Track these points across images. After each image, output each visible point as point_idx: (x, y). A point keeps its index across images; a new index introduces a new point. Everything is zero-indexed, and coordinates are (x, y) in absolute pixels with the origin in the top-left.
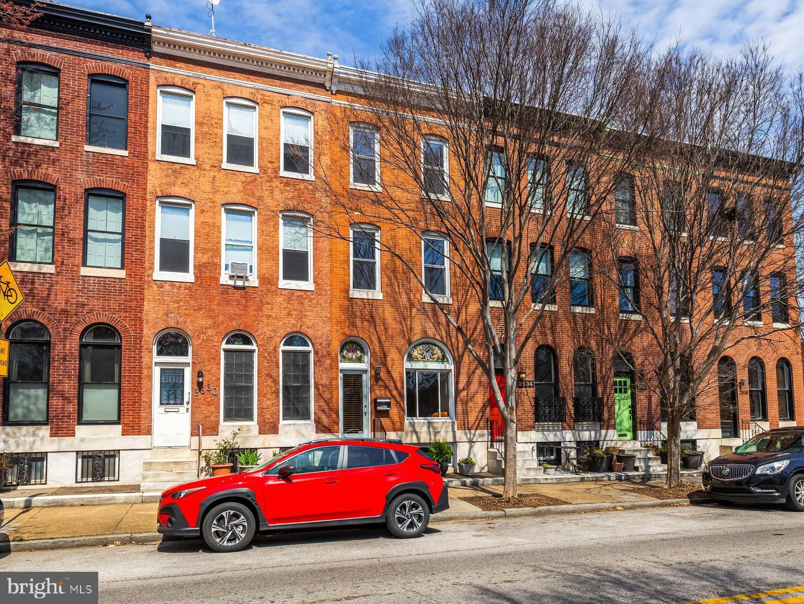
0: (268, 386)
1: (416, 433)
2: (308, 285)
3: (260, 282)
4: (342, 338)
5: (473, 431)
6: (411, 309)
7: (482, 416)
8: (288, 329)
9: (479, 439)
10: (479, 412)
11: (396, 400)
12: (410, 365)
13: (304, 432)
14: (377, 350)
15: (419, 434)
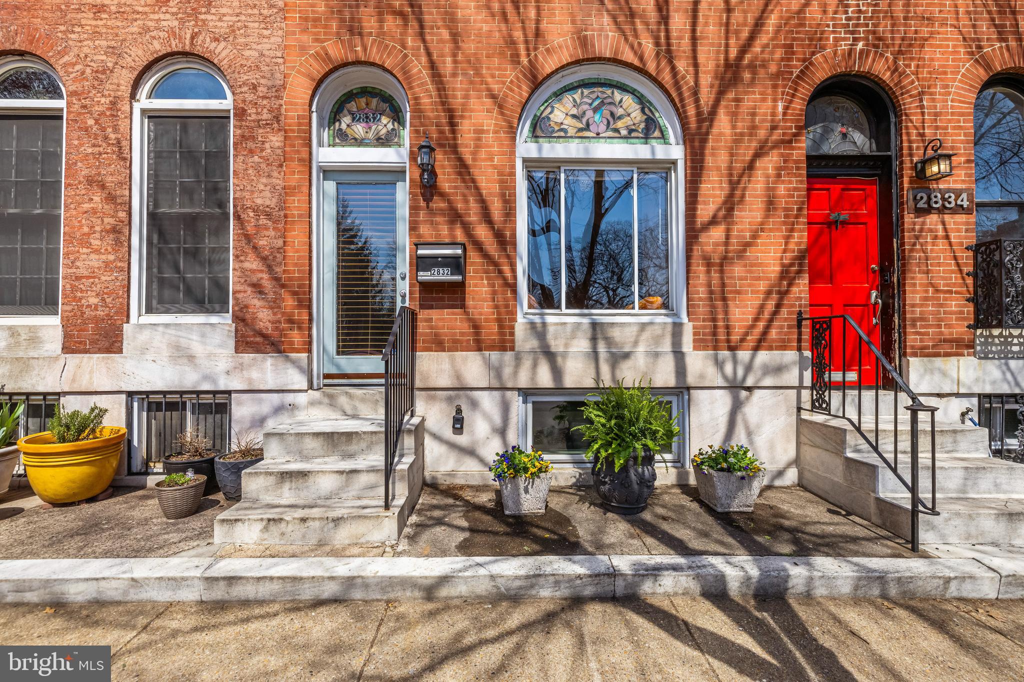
0: (94, 211)
1: (550, 356)
4: (318, 70)
5: (744, 355)
7: (779, 305)
9: (768, 382)
10: (769, 293)
11: (486, 256)
12: (540, 150)
13: (197, 348)
14: (428, 100)
15: (559, 360)
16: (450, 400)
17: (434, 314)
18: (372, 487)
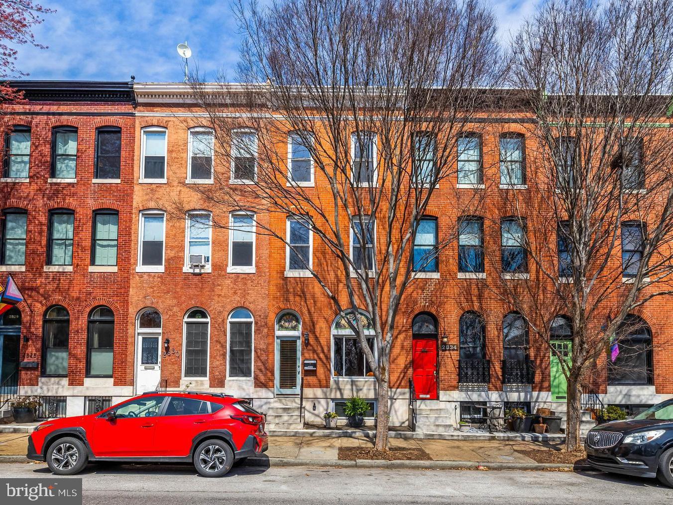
0: (217, 350)
1: (340, 390)
2: (251, 269)
3: (213, 269)
4: (277, 311)
5: (394, 390)
6: (338, 284)
7: (404, 376)
8: (234, 305)
9: (400, 397)
10: (401, 373)
11: (323, 362)
12: (338, 332)
13: (245, 387)
14: (307, 319)
15: (342, 391)
16: (312, 401)
17: (308, 378)
18: (296, 419)
